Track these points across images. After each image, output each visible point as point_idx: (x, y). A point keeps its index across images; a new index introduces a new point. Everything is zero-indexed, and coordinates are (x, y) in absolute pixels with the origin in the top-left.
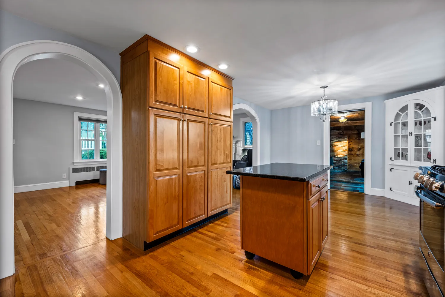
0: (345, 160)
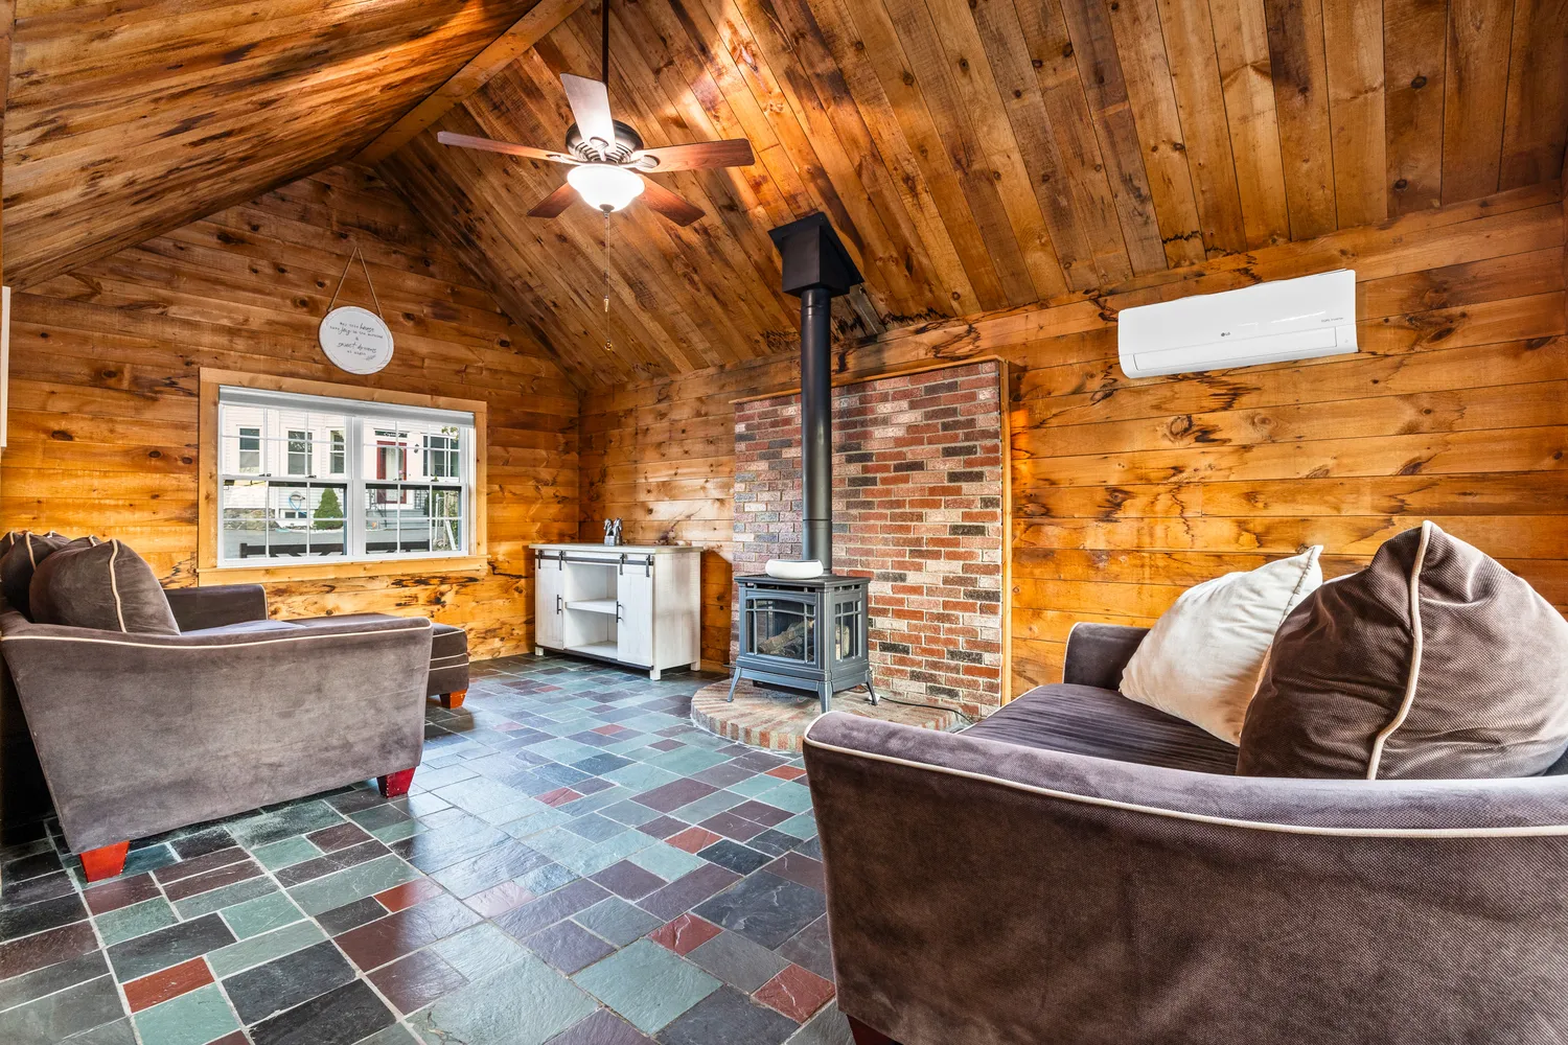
0: (984, 610)
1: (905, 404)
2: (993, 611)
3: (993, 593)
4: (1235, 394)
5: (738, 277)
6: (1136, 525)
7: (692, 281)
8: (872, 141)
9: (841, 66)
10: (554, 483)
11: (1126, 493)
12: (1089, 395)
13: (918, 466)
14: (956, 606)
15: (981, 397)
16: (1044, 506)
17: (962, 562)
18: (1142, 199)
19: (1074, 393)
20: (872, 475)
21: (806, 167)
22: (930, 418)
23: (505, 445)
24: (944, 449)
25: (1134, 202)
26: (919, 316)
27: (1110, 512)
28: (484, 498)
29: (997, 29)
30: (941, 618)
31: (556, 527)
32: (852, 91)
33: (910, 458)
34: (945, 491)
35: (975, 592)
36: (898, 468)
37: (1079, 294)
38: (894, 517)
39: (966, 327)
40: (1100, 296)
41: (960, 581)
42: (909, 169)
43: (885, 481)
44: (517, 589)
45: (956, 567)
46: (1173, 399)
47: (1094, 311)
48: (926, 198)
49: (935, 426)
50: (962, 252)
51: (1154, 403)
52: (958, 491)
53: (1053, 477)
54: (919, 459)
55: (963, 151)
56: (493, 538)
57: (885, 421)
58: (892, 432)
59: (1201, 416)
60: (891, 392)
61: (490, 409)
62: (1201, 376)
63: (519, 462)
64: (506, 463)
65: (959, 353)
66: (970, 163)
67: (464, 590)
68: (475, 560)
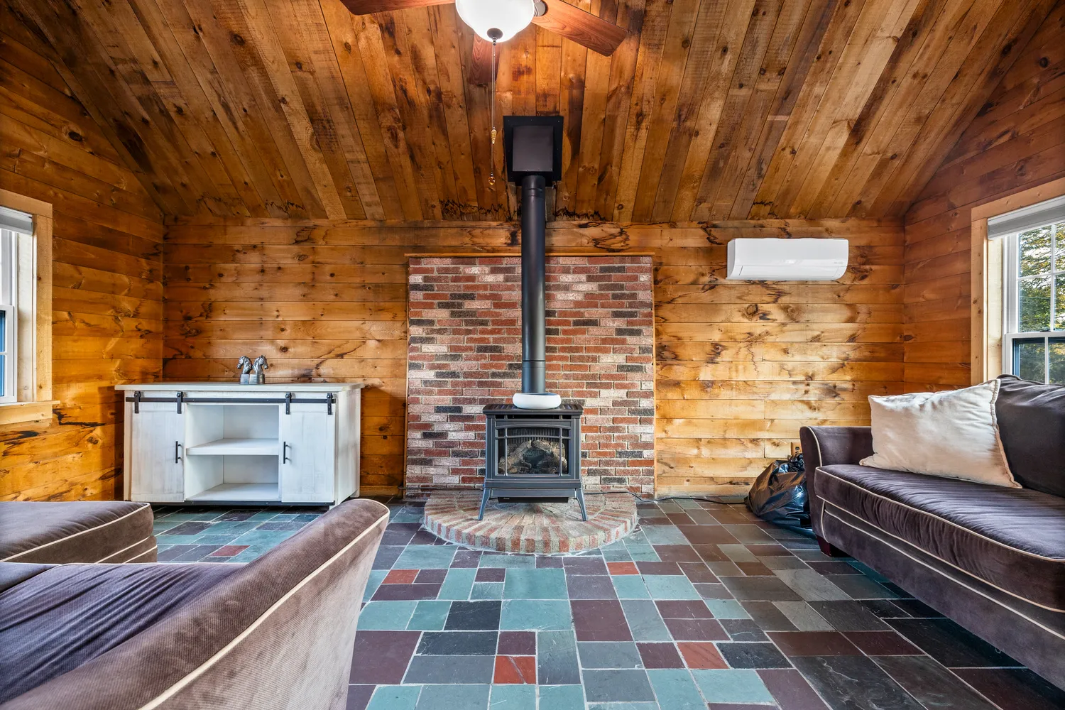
0: (643, 422)
1: (583, 277)
2: (649, 422)
3: (649, 410)
4: (779, 295)
5: (449, 146)
6: (728, 365)
7: (394, 137)
8: (633, 77)
9: (648, 9)
10: (136, 315)
11: (723, 346)
12: (701, 286)
13: (594, 323)
14: (623, 420)
15: (642, 279)
16: (673, 353)
17: (626, 390)
18: (760, 176)
19: (692, 284)
20: (554, 327)
21: (571, 75)
22: (603, 289)
23: (76, 263)
24: (613, 312)
25: (755, 176)
26: (586, 215)
27: (714, 358)
28: (48, 328)
29: (757, 37)
30: (612, 429)
31: (139, 365)
32: (644, 32)
33: (587, 316)
34: (613, 341)
35: (636, 410)
36: (576, 323)
37: (696, 223)
38: (572, 359)
39: (618, 230)
40: (707, 227)
41: (623, 403)
42: (646, 108)
43: (565, 332)
44: (91, 440)
45: (621, 394)
46: (748, 294)
47: (704, 236)
48: (643, 133)
49: (607, 295)
50: (644, 178)
51: (739, 295)
52: (624, 342)
53: (680, 335)
54: (594, 317)
55: (687, 111)
56: (59, 380)
57: (566, 288)
58: (571, 296)
59: (763, 305)
60: (572, 267)
61: (57, 215)
62: (762, 283)
63: (92, 286)
64: (78, 286)
65: (613, 247)
66: (686, 119)
67: (16, 449)
68: (34, 409)
